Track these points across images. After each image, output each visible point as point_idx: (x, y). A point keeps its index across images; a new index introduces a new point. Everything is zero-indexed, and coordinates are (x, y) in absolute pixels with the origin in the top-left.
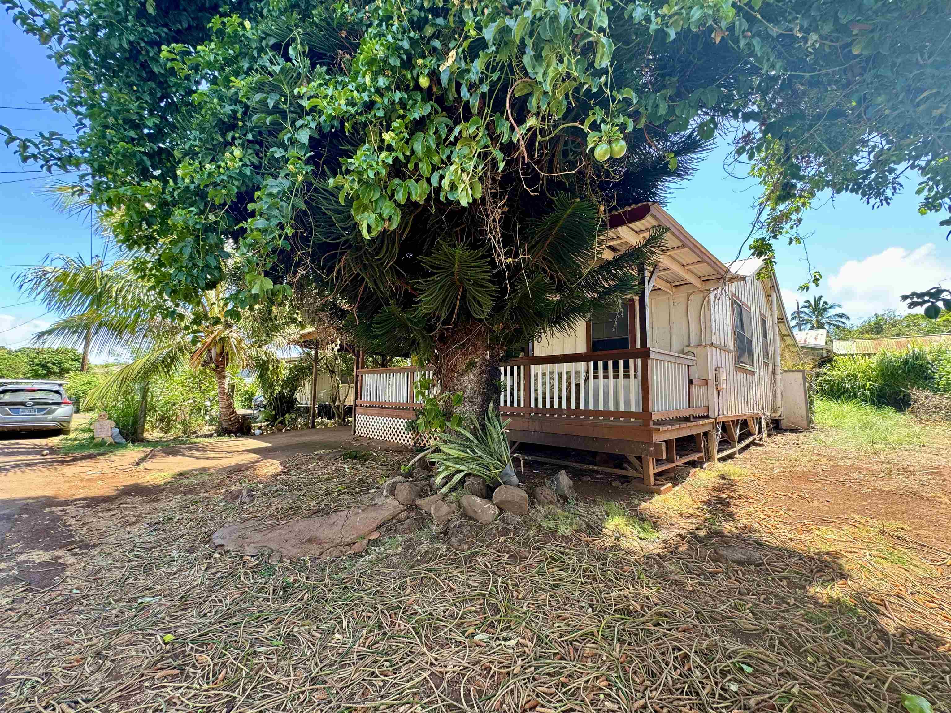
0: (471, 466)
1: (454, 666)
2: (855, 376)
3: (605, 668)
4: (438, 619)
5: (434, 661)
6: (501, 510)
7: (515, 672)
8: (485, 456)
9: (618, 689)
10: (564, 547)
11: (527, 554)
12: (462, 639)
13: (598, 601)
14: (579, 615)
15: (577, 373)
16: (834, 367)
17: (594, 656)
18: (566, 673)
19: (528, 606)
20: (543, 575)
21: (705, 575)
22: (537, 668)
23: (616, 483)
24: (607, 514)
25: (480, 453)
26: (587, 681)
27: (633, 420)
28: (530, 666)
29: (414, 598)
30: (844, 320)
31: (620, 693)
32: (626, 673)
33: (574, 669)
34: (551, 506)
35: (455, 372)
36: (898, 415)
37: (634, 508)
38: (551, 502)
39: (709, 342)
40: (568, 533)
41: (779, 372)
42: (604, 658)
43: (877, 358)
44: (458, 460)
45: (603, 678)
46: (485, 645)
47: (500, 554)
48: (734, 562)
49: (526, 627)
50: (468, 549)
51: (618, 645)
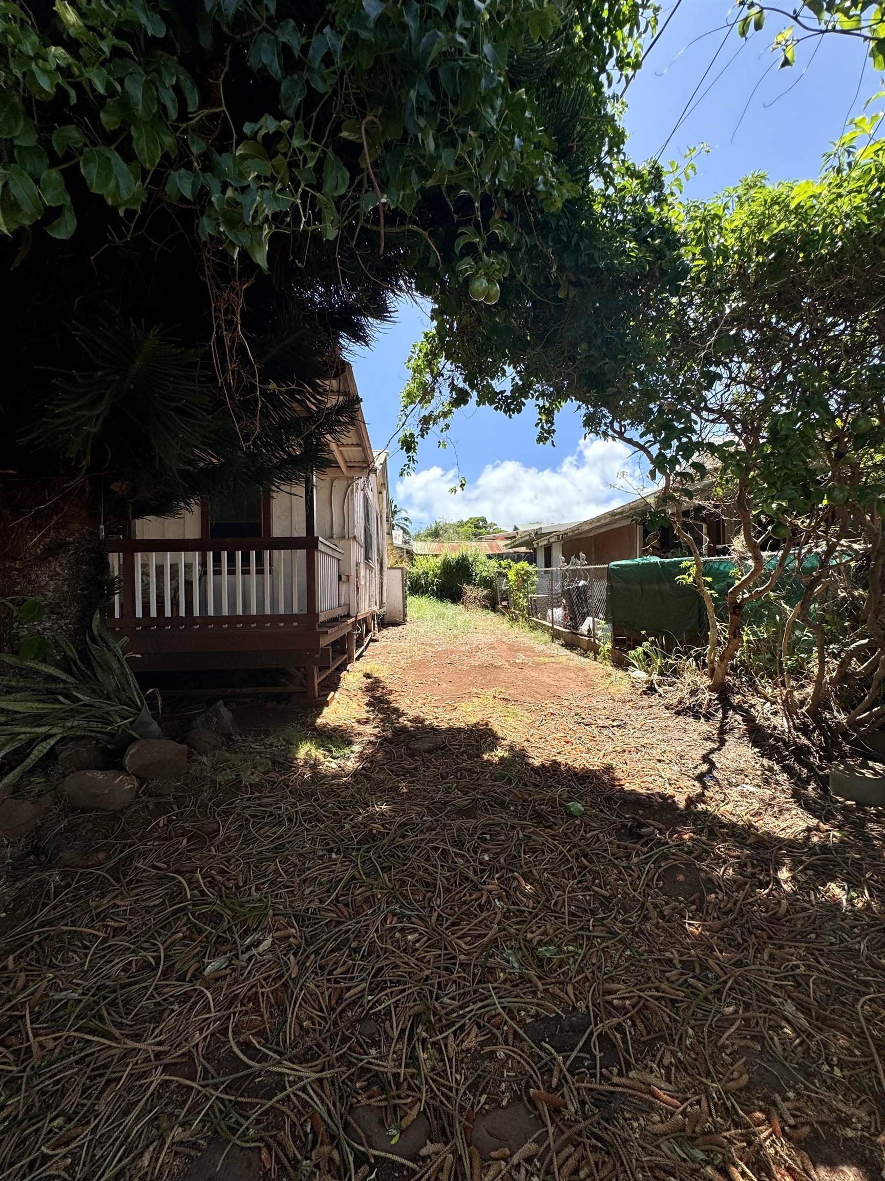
0: (68, 724)
1: (201, 1030)
2: (427, 573)
3: (384, 906)
4: (123, 987)
5: (161, 1048)
6: (142, 780)
7: (293, 976)
8: (97, 702)
9: (410, 917)
10: (259, 798)
11: (215, 826)
12: (187, 987)
13: (334, 841)
14: (327, 867)
15: (188, 567)
16: (413, 565)
17: (366, 900)
18: (352, 936)
19: (257, 889)
20: (253, 843)
21: (408, 773)
22: (316, 953)
23: (271, 705)
24: (289, 742)
25: (86, 699)
26: (377, 931)
27: (295, 624)
28: (308, 957)
29: (45, 983)
30: (407, 523)
31: (414, 919)
32: (405, 897)
33: (359, 925)
34: (217, 752)
35: (14, 559)
36: (454, 607)
37: (312, 727)
38: (215, 747)
39: (351, 535)
40: (255, 779)
41: (385, 569)
42: (379, 896)
43: (441, 558)
44: (37, 719)
45: (390, 916)
46: (228, 971)
47: (174, 840)
48: (425, 752)
49: (275, 915)
50: (108, 859)
51: (385, 875)
